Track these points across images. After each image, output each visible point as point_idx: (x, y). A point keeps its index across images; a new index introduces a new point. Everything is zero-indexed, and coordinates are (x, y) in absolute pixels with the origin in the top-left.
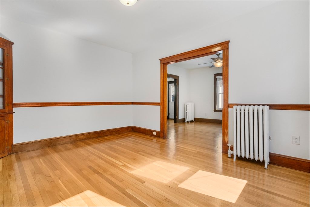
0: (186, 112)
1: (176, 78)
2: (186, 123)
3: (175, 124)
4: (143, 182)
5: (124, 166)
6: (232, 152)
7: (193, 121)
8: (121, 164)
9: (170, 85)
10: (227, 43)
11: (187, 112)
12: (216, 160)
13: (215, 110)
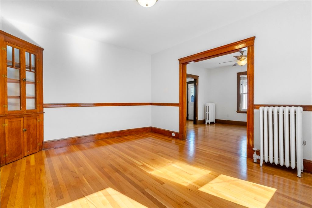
0: (206, 113)
1: (196, 78)
2: (206, 125)
3: (195, 125)
4: (162, 183)
5: (143, 166)
6: (258, 157)
7: (214, 122)
8: (140, 164)
9: (189, 85)
10: (253, 39)
11: (208, 113)
12: (239, 165)
13: (238, 111)
